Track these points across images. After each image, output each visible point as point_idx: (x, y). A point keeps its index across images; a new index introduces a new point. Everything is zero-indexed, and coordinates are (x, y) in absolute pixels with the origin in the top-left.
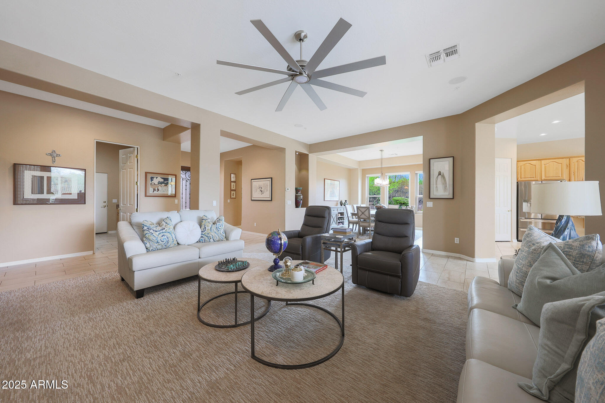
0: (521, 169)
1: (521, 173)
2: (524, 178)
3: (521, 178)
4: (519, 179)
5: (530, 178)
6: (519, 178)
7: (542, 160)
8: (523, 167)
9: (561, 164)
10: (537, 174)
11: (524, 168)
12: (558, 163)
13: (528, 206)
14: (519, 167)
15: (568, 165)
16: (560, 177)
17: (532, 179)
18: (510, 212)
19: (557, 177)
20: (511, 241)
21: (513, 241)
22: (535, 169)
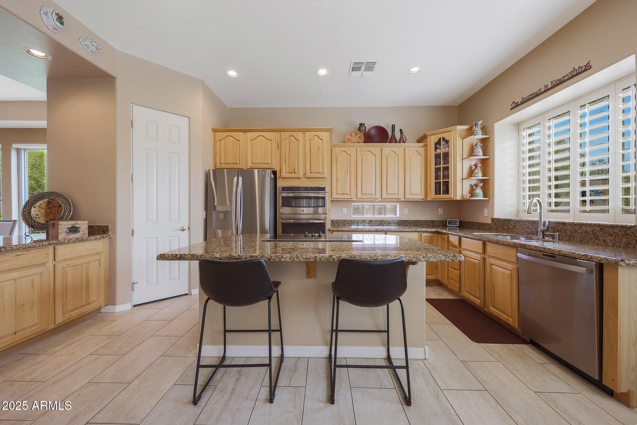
0: (220, 145)
1: (220, 153)
2: (225, 164)
3: (221, 164)
5: (233, 164)
6: (218, 164)
7: (247, 132)
8: (222, 143)
9: (270, 142)
10: (241, 157)
11: (225, 145)
12: (267, 139)
13: (219, 218)
14: (217, 141)
15: (279, 144)
16: (268, 164)
18: (187, 231)
19: (265, 164)
20: (190, 294)
21: (193, 294)
22: (238, 147)
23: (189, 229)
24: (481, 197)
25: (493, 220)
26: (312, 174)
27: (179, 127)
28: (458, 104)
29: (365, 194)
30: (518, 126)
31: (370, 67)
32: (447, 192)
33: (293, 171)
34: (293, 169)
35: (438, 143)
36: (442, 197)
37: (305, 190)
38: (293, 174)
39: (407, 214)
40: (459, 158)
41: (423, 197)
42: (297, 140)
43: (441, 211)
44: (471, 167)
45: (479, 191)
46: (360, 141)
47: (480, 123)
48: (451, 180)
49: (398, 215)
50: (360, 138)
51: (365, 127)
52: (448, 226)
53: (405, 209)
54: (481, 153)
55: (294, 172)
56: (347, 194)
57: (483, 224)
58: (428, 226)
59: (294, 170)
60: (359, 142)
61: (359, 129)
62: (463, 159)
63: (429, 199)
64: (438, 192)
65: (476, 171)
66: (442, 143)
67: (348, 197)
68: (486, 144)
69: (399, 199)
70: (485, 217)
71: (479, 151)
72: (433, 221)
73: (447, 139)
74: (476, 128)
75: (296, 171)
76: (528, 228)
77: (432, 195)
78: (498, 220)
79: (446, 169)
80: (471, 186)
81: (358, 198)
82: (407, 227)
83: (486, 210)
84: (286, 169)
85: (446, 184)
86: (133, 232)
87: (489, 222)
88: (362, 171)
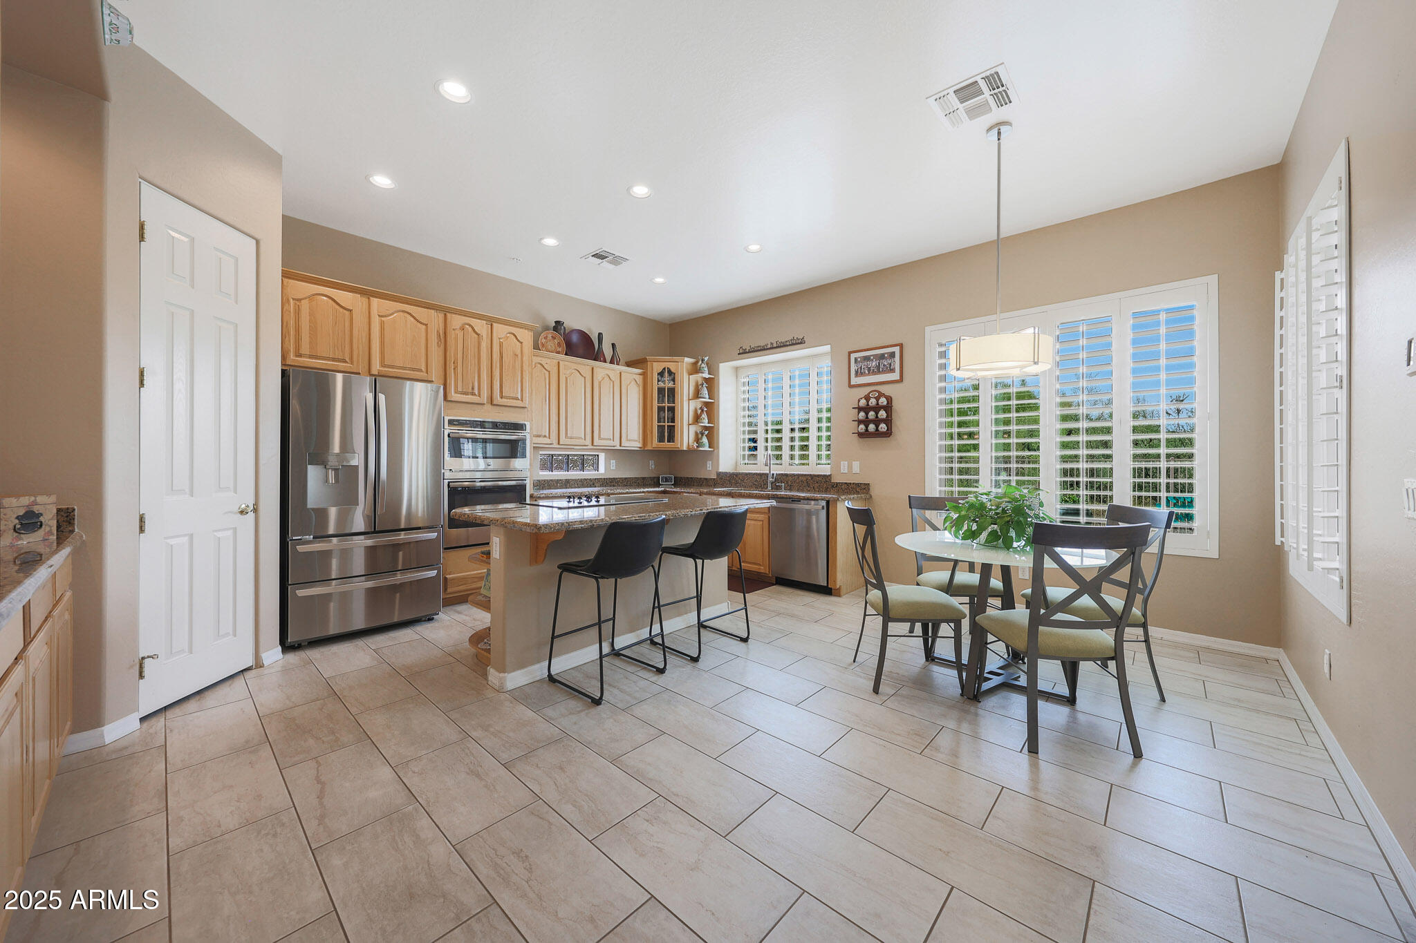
1: (299, 329)
2: (311, 357)
3: (300, 356)
4: (292, 359)
5: (334, 360)
6: (292, 356)
7: (373, 296)
8: (305, 305)
9: (424, 327)
10: (354, 348)
11: (312, 314)
12: (419, 321)
13: (327, 481)
14: (290, 302)
15: (441, 334)
17: (341, 365)
18: (251, 515)
19: (413, 370)
20: (256, 666)
21: (266, 663)
22: (347, 324)
23: (255, 510)
24: (707, 448)
25: (719, 474)
26: (503, 400)
27: (237, 260)
28: (668, 323)
29: (571, 438)
30: (737, 369)
31: (617, 260)
32: (671, 438)
33: (470, 390)
34: (471, 388)
35: (661, 374)
36: (666, 445)
37: (491, 427)
38: (470, 396)
39: (614, 468)
40: (685, 398)
41: (640, 445)
42: (478, 334)
43: (652, 464)
44: (696, 410)
45: (705, 440)
46: (560, 349)
47: (706, 359)
48: (678, 424)
49: (602, 469)
50: (559, 345)
51: (565, 328)
52: (662, 485)
53: (612, 461)
54: (707, 396)
55: (473, 394)
56: (545, 436)
57: (706, 479)
58: (639, 486)
59: (473, 389)
60: (558, 353)
61: (555, 329)
62: (689, 400)
63: (649, 447)
64: (661, 439)
65: (703, 416)
66: (666, 374)
67: (547, 441)
68: (711, 384)
69: (585, 445)
70: (709, 471)
71: (705, 392)
72: (644, 478)
73: (673, 370)
74: (703, 365)
75: (476, 391)
76: (756, 481)
77: (654, 443)
78: (726, 474)
79: (672, 410)
80: (696, 434)
81: (561, 443)
82: (615, 488)
83: (709, 464)
84: (456, 387)
85: (672, 429)
86: (142, 519)
87: (714, 476)
88: (566, 401)
